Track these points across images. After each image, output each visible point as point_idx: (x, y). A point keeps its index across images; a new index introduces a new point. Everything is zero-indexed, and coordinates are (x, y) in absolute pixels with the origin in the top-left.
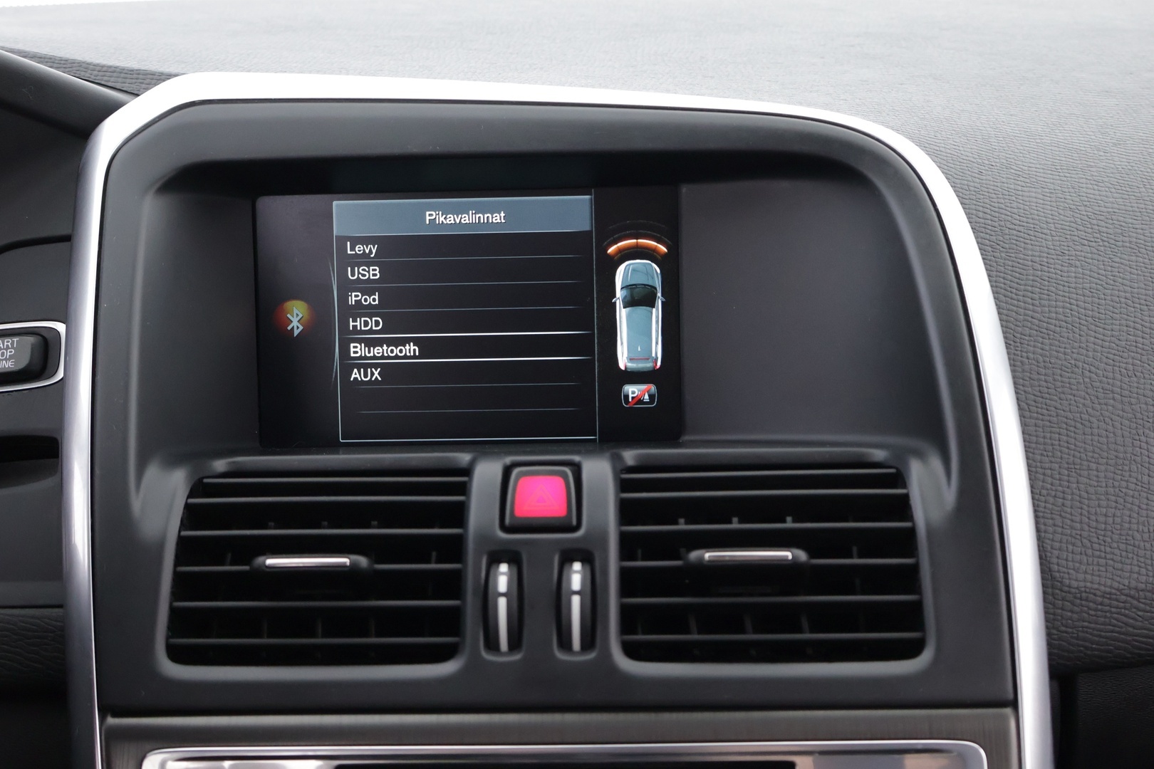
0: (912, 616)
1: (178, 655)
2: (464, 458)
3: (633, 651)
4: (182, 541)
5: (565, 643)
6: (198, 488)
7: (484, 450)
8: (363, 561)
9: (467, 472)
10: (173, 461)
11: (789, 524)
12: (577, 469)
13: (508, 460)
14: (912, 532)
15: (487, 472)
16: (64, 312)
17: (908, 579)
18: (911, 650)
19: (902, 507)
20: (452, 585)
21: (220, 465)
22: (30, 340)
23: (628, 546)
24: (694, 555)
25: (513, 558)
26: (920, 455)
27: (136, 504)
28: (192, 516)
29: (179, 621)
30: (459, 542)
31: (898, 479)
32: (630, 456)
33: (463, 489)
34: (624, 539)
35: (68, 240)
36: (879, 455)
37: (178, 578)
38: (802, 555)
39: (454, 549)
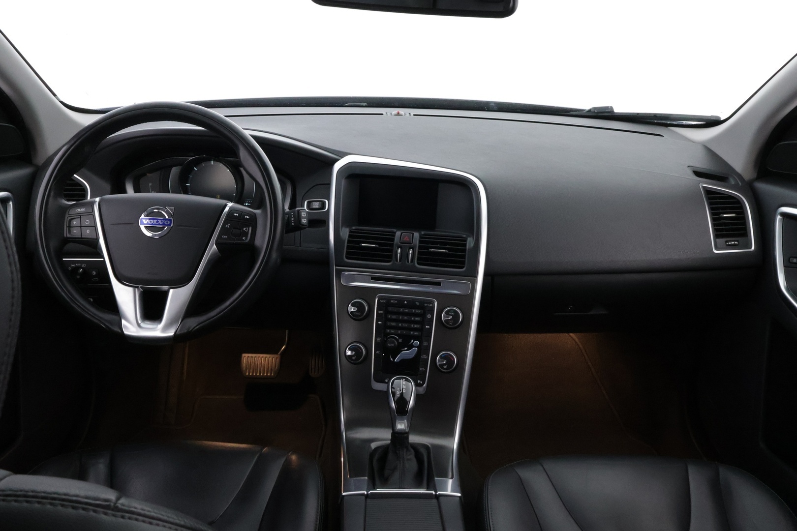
0: (463, 263)
1: (347, 258)
2: (395, 230)
3: (419, 264)
4: (348, 241)
5: (408, 261)
6: (351, 232)
7: (399, 229)
8: (377, 246)
9: (395, 233)
10: (347, 226)
11: (448, 246)
12: (413, 234)
13: (402, 231)
14: (465, 250)
15: (398, 233)
16: (329, 199)
17: (464, 257)
18: (462, 268)
19: (465, 245)
20: (391, 251)
21: (354, 228)
22: (321, 203)
23: (420, 247)
24: (430, 250)
25: (401, 248)
26: (470, 237)
27: (341, 234)
28: (350, 236)
29: (348, 253)
30: (393, 244)
31: (466, 241)
32: (423, 233)
33: (394, 236)
34: (419, 246)
35: (329, 185)
36: (465, 236)
37: (348, 246)
38: (447, 251)
39: (392, 245)
